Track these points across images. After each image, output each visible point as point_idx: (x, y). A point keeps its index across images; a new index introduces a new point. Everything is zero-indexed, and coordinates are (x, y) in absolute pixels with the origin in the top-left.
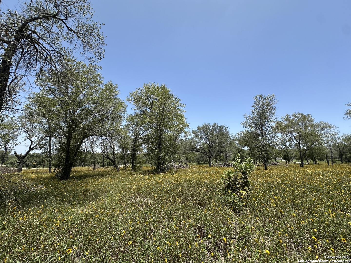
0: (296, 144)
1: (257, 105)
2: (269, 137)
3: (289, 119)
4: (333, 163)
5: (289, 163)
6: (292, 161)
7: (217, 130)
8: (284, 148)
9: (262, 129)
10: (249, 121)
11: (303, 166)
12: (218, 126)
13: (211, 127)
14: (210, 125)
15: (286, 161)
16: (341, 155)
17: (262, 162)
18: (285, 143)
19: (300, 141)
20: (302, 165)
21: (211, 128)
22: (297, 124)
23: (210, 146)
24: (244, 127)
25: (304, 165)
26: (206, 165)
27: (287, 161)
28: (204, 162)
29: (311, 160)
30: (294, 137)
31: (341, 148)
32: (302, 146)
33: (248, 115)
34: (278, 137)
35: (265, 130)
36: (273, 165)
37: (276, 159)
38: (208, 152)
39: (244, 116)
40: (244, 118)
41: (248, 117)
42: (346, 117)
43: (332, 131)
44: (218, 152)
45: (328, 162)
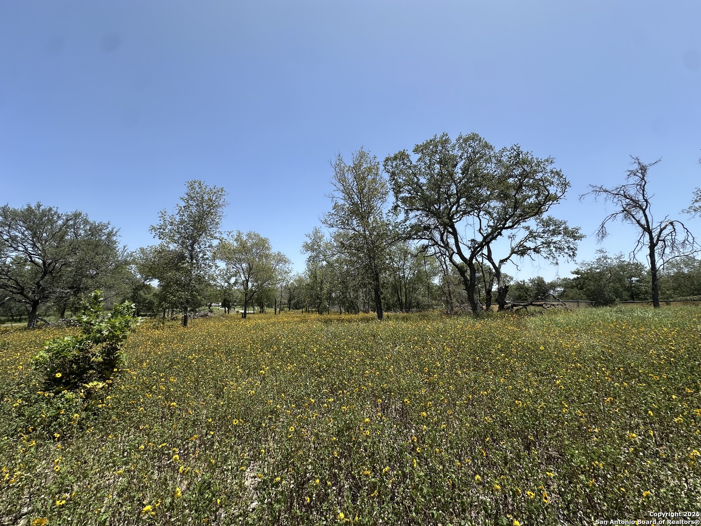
0: (243, 281)
1: (192, 198)
2: (203, 265)
3: (241, 239)
4: (281, 310)
5: (229, 313)
6: (234, 308)
7: (82, 232)
8: (225, 287)
9: (193, 249)
10: (169, 227)
11: (245, 317)
12: (86, 222)
13: (59, 217)
14: (56, 213)
15: (225, 310)
16: (290, 300)
17: (180, 312)
18: (229, 278)
19: (249, 277)
20: (244, 315)
21: (60, 222)
22: (250, 250)
23: (46, 270)
24: (157, 237)
25: (247, 315)
26: (19, 324)
27: (227, 309)
28: (12, 316)
29: (259, 307)
30: (243, 270)
31: (292, 291)
32: (250, 284)
33: (169, 213)
34: (218, 267)
35: (198, 250)
36: (202, 316)
37: (210, 306)
38: (31, 285)
39: (160, 215)
40: (160, 219)
41: (168, 217)
42: (302, 251)
43: (286, 267)
44: (71, 288)
45: (276, 310)
